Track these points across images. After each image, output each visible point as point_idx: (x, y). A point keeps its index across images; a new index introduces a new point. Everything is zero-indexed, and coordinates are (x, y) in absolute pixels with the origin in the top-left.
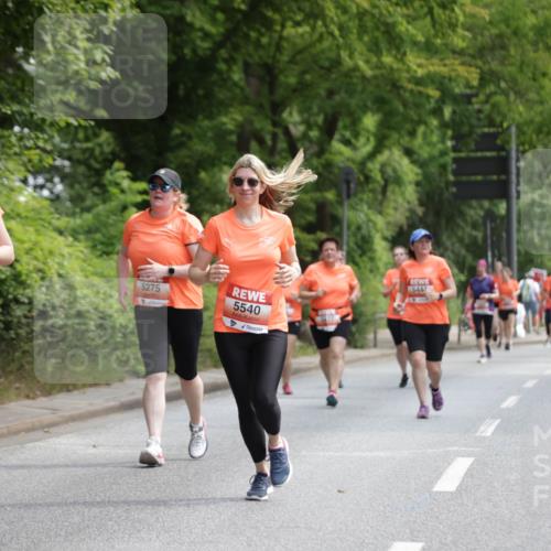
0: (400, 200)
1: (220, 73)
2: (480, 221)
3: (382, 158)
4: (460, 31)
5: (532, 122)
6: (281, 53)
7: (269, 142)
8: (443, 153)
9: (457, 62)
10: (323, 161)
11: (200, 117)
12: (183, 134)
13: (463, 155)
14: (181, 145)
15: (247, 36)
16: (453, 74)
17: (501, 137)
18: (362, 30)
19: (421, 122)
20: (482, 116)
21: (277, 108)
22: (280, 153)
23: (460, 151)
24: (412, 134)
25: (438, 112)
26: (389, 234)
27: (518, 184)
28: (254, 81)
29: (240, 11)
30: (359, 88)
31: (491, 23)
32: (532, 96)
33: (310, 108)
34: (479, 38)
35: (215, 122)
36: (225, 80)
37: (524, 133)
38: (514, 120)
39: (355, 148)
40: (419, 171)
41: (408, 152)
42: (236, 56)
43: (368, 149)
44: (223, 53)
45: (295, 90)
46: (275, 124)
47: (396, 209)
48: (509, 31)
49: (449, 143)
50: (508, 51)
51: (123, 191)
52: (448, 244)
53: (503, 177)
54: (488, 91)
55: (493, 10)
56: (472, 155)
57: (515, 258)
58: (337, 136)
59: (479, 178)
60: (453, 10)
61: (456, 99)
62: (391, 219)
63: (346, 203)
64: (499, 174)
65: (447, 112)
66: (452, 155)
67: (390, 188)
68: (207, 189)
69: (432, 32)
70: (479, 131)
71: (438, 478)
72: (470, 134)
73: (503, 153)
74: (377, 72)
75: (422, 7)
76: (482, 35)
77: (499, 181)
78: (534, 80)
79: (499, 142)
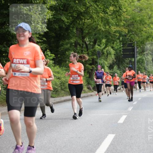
0: (111, 58)
1: (71, 30)
2: (128, 63)
3: (107, 49)
4: (123, 21)
5: (140, 41)
6: (84, 26)
7: (82, 45)
8: (120, 48)
9: (123, 28)
10: (93, 50)
11: (66, 40)
12: (62, 44)
13: (124, 48)
14: (62, 46)
15: (77, 22)
16: (122, 30)
17: (133, 44)
18: (102, 21)
19: (115, 41)
20: (129, 39)
21: (83, 38)
22: (84, 48)
23: (124, 47)
24: (113, 43)
25: (119, 39)
26: (108, 66)
27: (137, 55)
28: (78, 32)
29: (75, 16)
30: (102, 33)
31: (130, 19)
32: (140, 35)
33: (91, 38)
34: (128, 22)
35: (70, 41)
36: (72, 32)
37: (138, 43)
38: (136, 40)
39: (101, 47)
40: (115, 52)
41: (112, 47)
42: (74, 26)
43: (104, 47)
44: (71, 26)
45: (87, 34)
46: (83, 41)
47: (110, 60)
48: (134, 21)
49: (122, 45)
50: (134, 25)
51: (49, 56)
52: (121, 68)
53: (133, 53)
54: (130, 34)
55: (131, 17)
56: (127, 48)
57: (136, 71)
58: (97, 44)
59: (128, 53)
60: (121, 17)
61: (123, 36)
62: (109, 62)
63: (99, 59)
64: (133, 52)
65: (121, 38)
66: (122, 48)
67: (108, 55)
68: (68, 56)
69: (116, 21)
70: (128, 43)
71: (119, 120)
72: (126, 43)
73: (133, 48)
74: (106, 30)
75: (115, 16)
76: (129, 22)
77: (132, 54)
78: (140, 32)
79: (132, 45)
